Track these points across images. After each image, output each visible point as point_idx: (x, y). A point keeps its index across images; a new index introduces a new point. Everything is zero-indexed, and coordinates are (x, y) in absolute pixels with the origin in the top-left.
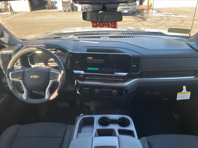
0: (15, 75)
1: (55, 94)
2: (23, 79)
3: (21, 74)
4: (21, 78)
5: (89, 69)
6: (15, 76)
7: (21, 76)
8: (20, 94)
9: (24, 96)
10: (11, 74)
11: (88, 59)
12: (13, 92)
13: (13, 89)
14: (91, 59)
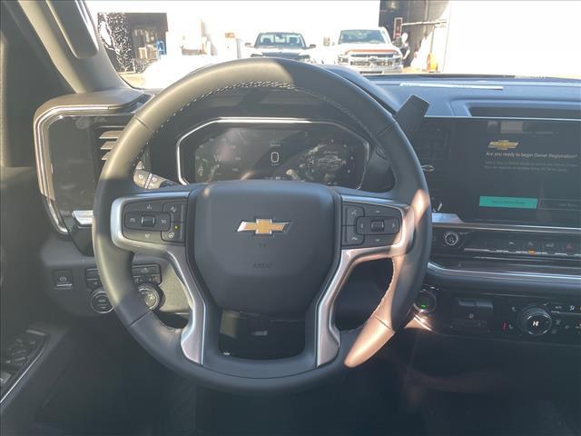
0: (146, 214)
1: (377, 333)
2: (188, 241)
3: (178, 214)
4: (177, 236)
5: (485, 202)
6: (144, 225)
7: (177, 222)
8: (165, 333)
9: (190, 343)
10: (124, 207)
11: (494, 150)
12: (128, 318)
13: (124, 300)
14: (510, 150)
